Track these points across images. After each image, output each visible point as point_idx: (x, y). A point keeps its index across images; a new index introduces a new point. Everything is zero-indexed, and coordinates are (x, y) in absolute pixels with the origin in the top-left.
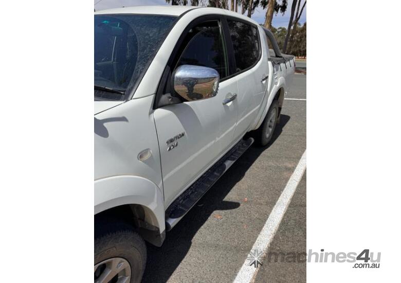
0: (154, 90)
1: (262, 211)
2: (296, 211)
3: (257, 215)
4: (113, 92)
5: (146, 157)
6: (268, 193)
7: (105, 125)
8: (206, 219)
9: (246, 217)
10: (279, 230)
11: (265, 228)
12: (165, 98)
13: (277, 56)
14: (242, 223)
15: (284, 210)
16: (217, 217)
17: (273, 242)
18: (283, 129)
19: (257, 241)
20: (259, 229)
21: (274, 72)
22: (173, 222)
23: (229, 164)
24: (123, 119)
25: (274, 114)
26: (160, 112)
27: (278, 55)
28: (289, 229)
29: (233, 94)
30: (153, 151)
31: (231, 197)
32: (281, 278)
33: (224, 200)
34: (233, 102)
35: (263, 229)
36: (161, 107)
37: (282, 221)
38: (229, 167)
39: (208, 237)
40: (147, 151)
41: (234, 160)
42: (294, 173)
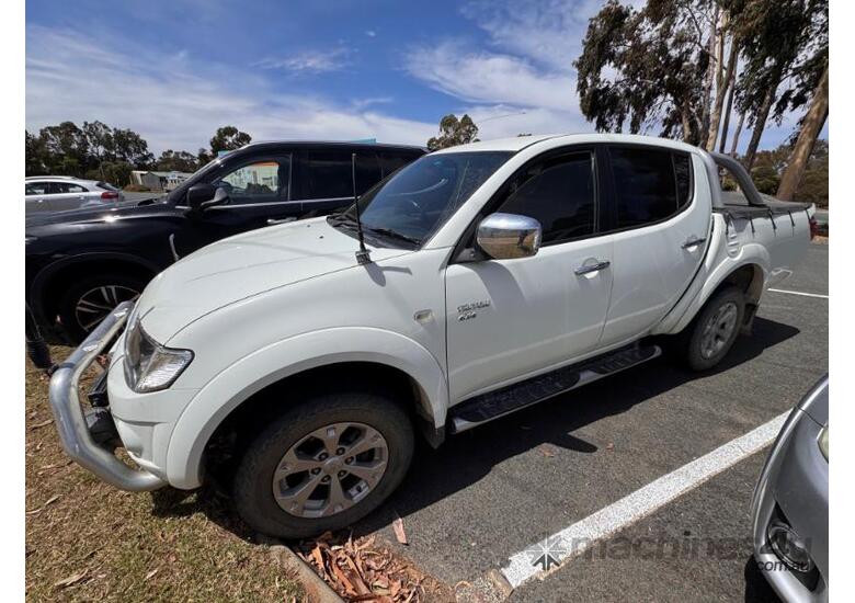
0: (454, 241)
1: (632, 473)
2: (711, 500)
3: (620, 476)
4: (409, 241)
5: (425, 320)
6: (662, 451)
7: (385, 273)
8: (527, 450)
9: (597, 471)
10: (653, 515)
11: (625, 501)
12: (466, 253)
13: (751, 205)
14: (585, 476)
15: (683, 488)
16: (545, 452)
17: (629, 528)
18: (765, 351)
19: (598, 513)
20: (613, 498)
21: (727, 233)
22: (461, 425)
23: (587, 377)
24: (407, 271)
25: (729, 314)
26: (456, 269)
27: (754, 202)
28: (678, 523)
29: (602, 260)
30: (437, 314)
31: (586, 433)
32: (617, 587)
33: (572, 434)
34: (600, 274)
35: (621, 501)
36: (460, 263)
37: (668, 504)
38: (586, 382)
39: (517, 473)
40: (428, 312)
41: (601, 373)
42: (746, 436)
